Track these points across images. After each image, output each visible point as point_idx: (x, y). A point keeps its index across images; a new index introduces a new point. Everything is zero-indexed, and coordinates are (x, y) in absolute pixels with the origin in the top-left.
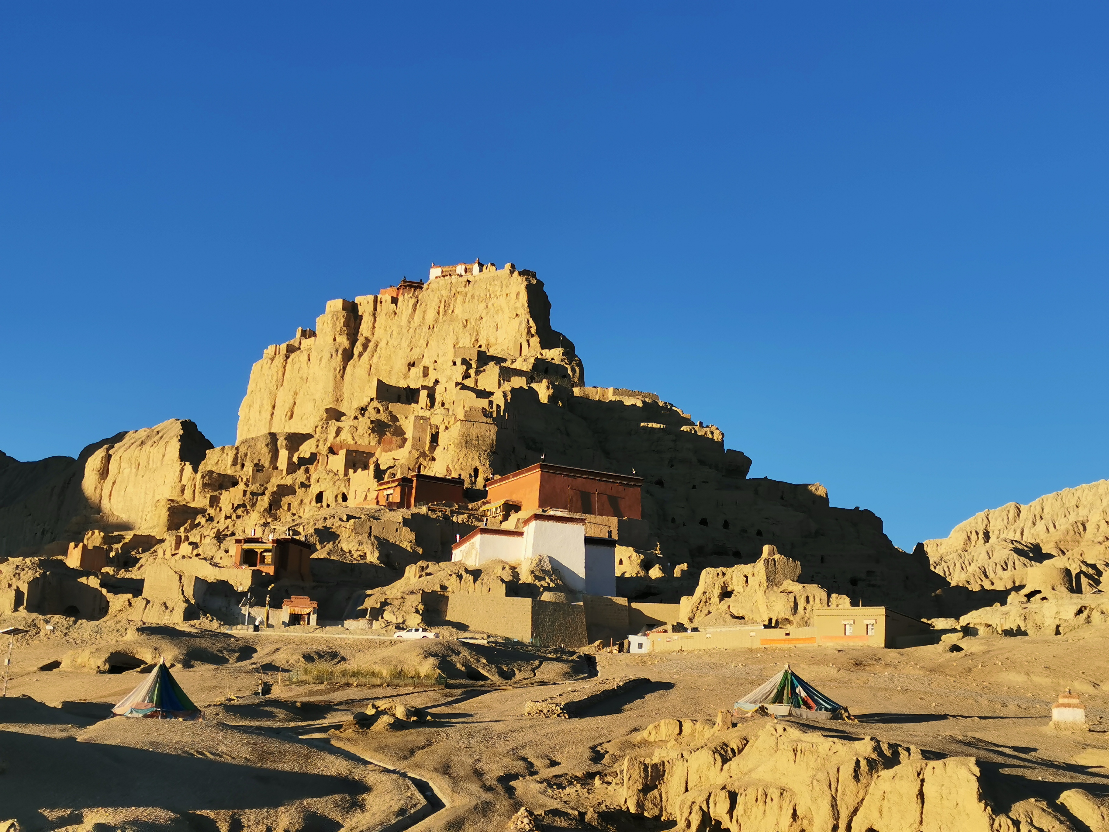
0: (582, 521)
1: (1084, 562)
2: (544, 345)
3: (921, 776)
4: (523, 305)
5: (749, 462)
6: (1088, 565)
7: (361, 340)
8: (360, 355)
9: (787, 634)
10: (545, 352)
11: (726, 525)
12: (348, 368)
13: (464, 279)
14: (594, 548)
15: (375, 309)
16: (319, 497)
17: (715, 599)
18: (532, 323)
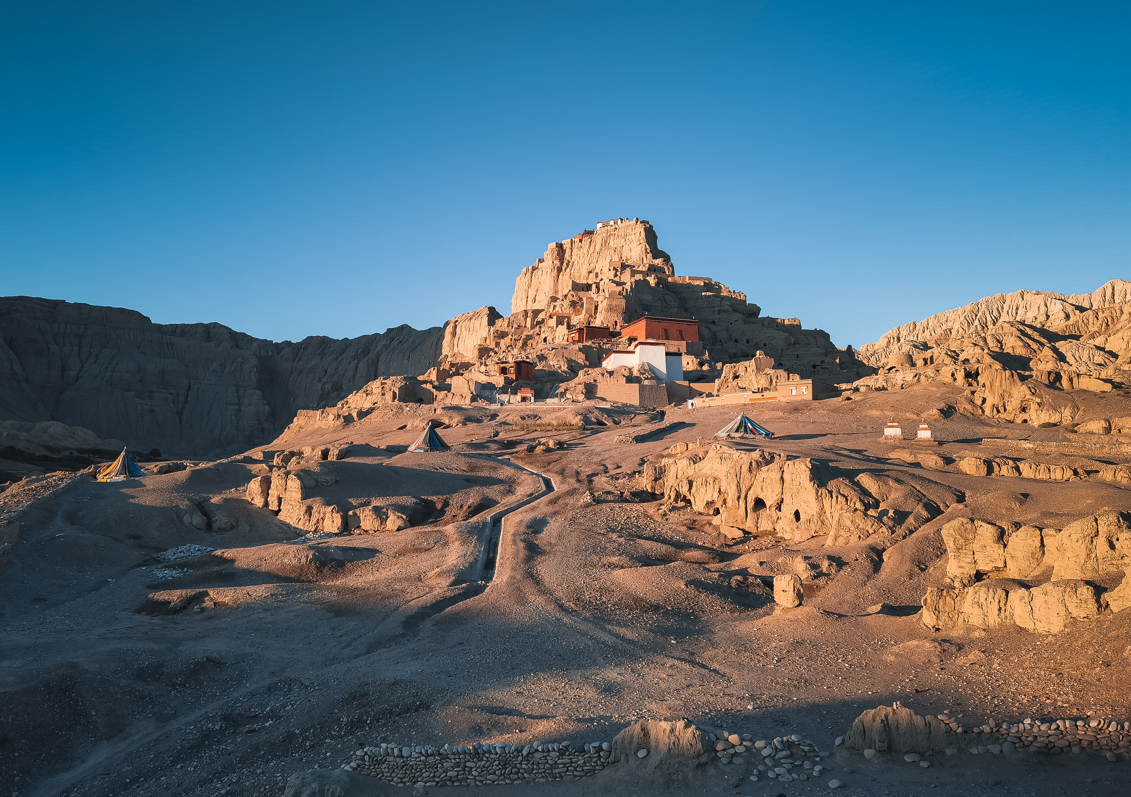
0: (664, 344)
1: (949, 350)
2: (655, 257)
3: (782, 469)
4: (643, 238)
5: (760, 309)
6: (951, 351)
7: (566, 262)
8: (566, 269)
9: (763, 396)
10: (654, 261)
11: (748, 342)
12: (560, 276)
13: (614, 227)
14: (668, 357)
15: (572, 246)
16: (545, 340)
17: (731, 380)
18: (647, 246)
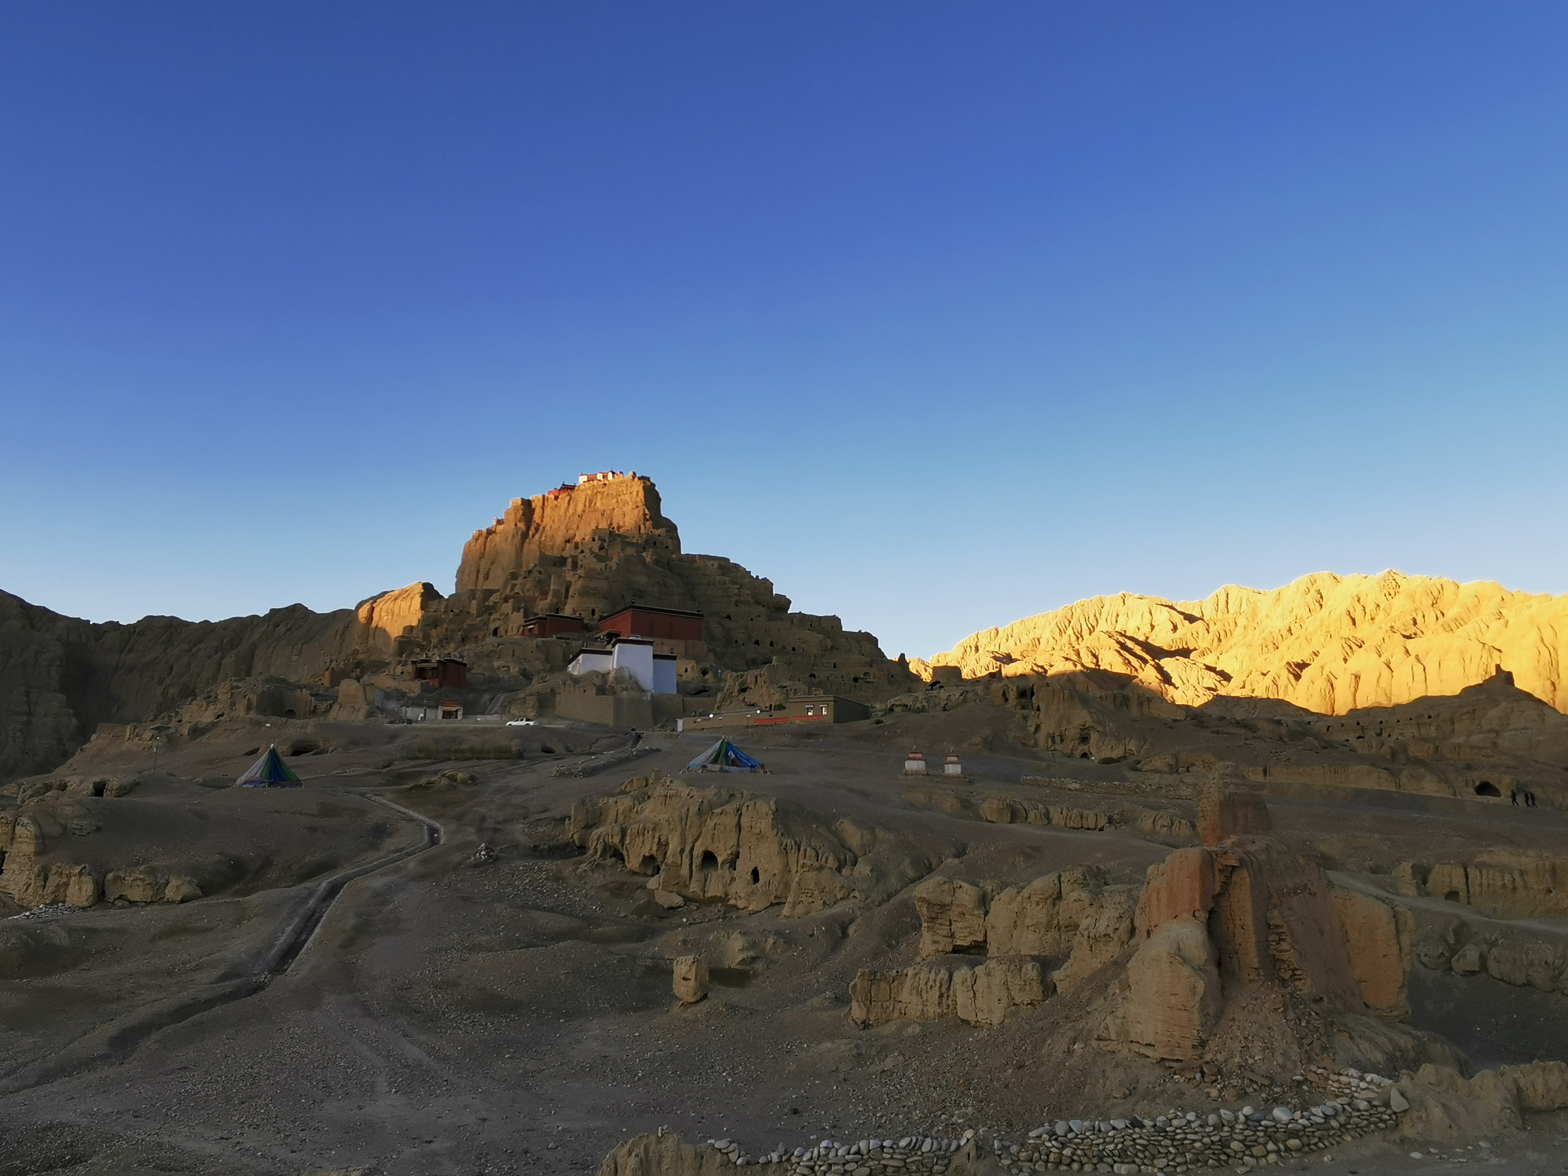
0: (651, 643)
2: (656, 526)
3: (739, 812)
4: (641, 500)
5: (790, 602)
7: (534, 526)
8: (533, 536)
9: (770, 716)
10: (653, 531)
11: (772, 644)
12: (526, 545)
13: (603, 483)
15: (543, 504)
16: (495, 632)
17: (736, 693)
18: (647, 512)
